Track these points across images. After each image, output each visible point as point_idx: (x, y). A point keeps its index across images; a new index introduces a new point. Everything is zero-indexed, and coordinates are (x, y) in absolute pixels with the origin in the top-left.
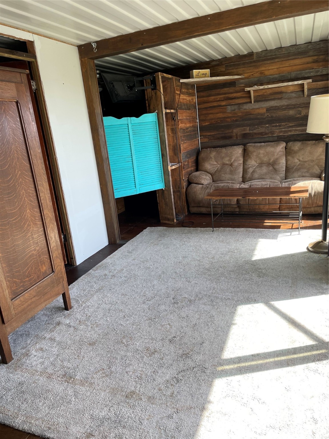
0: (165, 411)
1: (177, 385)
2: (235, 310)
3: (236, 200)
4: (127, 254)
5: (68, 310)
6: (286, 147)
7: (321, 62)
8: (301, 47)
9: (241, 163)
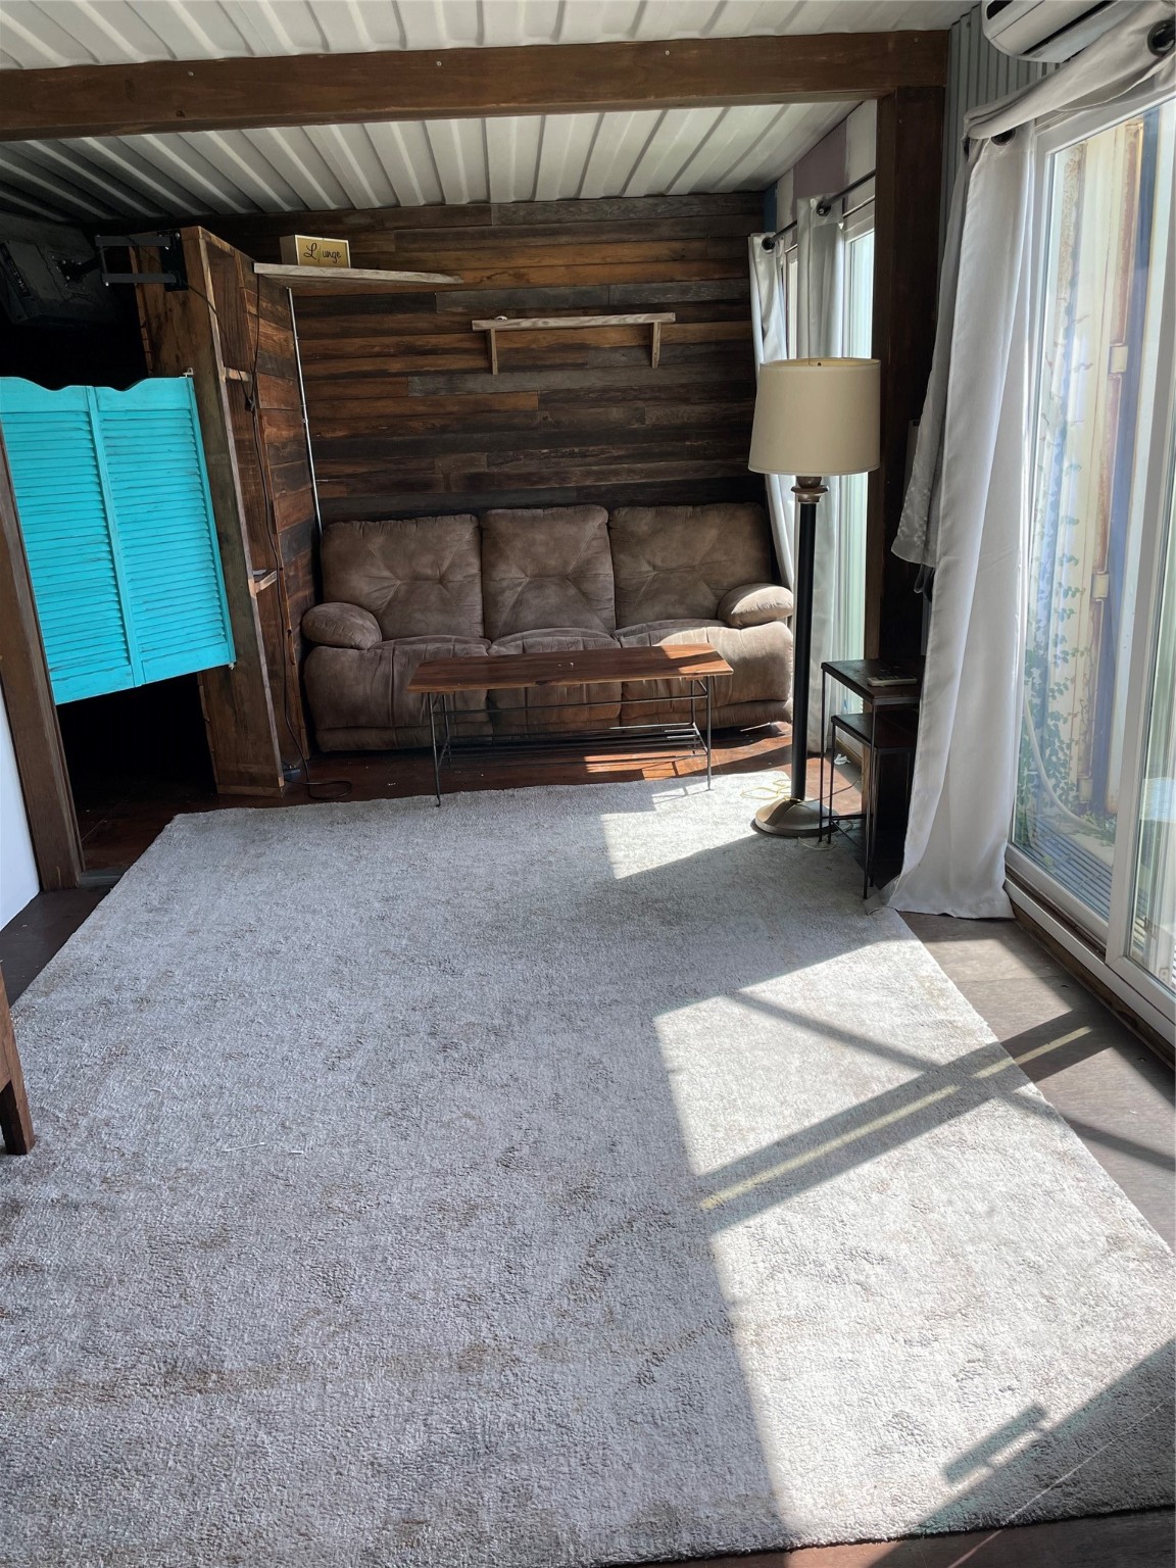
0: (617, 1368)
1: (611, 1285)
2: (654, 1029)
3: (483, 697)
4: (147, 917)
5: (25, 1153)
6: (611, 525)
7: (695, 260)
8: (635, 207)
9: (473, 576)
